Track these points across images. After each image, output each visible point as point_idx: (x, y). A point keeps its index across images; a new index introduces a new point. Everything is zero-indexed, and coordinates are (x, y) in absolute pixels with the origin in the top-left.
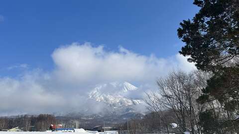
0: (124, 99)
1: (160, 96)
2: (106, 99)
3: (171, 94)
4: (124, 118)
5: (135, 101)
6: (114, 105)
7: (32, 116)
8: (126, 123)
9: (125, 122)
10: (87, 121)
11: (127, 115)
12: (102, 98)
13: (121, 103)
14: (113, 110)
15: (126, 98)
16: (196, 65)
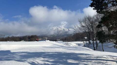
0: (65, 29)
1: (80, 27)
3: (84, 25)
6: (61, 31)
7: (29, 36)
9: (65, 37)
10: (50, 37)
11: (66, 35)
12: (56, 28)
13: (64, 30)
14: (61, 33)
15: (65, 28)
16: (97, 11)
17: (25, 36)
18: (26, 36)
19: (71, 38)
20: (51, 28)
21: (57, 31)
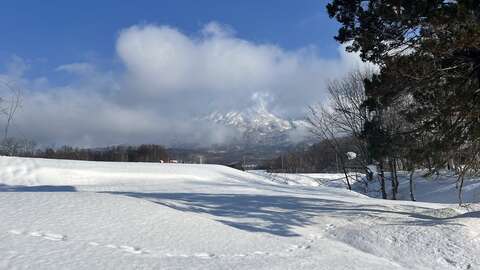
0: (277, 120)
2: (247, 121)
3: (350, 106)
4: (278, 152)
5: (297, 123)
6: (260, 130)
8: (280, 158)
9: (277, 157)
10: (215, 155)
11: (281, 147)
12: (241, 119)
13: (273, 127)
14: (260, 139)
15: (279, 117)
16: (361, 56)
17: (114, 147)
18: (118, 148)
19: (301, 159)
20: (221, 118)
21: (245, 129)
